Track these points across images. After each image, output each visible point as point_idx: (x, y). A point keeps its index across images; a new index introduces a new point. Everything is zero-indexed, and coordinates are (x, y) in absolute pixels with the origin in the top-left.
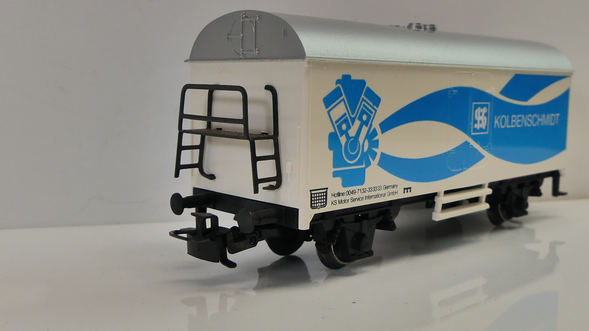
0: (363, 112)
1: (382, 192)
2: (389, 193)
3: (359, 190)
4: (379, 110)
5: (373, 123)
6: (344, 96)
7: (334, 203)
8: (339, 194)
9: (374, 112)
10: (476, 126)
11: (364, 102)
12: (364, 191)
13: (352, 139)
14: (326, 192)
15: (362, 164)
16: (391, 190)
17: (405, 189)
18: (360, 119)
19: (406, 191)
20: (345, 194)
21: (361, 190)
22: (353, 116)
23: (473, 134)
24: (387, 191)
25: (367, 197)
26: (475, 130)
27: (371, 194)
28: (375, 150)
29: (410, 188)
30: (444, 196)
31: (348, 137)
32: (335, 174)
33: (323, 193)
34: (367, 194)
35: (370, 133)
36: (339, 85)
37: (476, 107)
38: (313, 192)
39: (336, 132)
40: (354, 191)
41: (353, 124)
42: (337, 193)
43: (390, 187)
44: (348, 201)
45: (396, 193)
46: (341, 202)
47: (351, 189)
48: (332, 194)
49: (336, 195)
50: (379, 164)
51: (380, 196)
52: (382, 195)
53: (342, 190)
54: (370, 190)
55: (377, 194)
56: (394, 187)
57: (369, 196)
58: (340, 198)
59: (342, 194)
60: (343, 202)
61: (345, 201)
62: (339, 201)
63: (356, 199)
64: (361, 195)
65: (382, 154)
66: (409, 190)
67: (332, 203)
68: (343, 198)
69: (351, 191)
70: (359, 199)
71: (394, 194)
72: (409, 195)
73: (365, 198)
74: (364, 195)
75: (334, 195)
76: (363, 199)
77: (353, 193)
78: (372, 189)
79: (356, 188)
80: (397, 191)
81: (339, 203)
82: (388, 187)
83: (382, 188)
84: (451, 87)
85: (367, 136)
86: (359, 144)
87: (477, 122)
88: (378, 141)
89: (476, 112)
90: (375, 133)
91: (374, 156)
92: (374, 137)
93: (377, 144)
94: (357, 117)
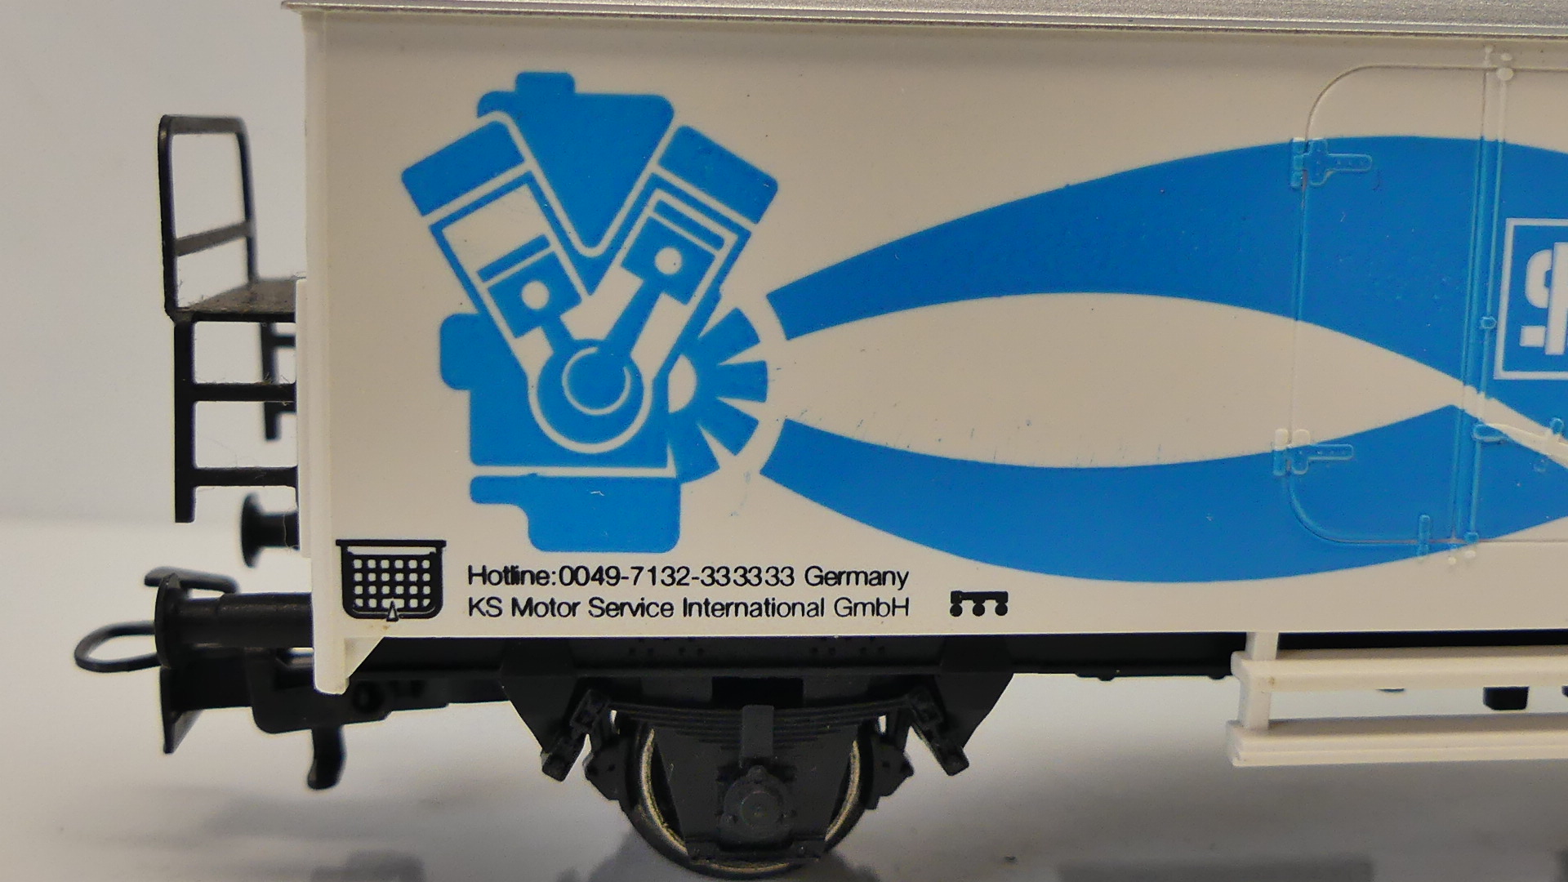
0: (656, 237)
1: (801, 592)
2: (845, 603)
3: (640, 569)
4: (761, 231)
5: (726, 288)
6: (530, 164)
7: (483, 606)
8: (513, 576)
9: (730, 238)
10: (1531, 336)
11: (659, 195)
12: (678, 576)
13: (592, 350)
14: (436, 560)
15: (661, 462)
16: (887, 593)
17: (957, 597)
18: (640, 262)
19: (968, 606)
20: (555, 578)
21: (653, 570)
22: (591, 253)
23: (1501, 374)
24: (830, 593)
25: (695, 608)
26: (1520, 357)
27: (717, 595)
28: (746, 406)
29: (1001, 598)
30: (1279, 657)
32: (483, 492)
33: (420, 559)
34: (696, 592)
35: (702, 334)
36: (499, 117)
37: (1531, 243)
38: (355, 550)
39: (485, 316)
40: (613, 573)
41: (592, 285)
42: (501, 570)
43: (853, 576)
44: (573, 608)
45: (895, 607)
46: (531, 607)
47: (593, 560)
48: (470, 568)
49: (495, 578)
50: (770, 470)
51: (784, 610)
52: (798, 608)
53: (531, 559)
54: (717, 576)
55: (767, 600)
56: (881, 579)
57: (707, 603)
58: (524, 592)
59: (536, 578)
60: (541, 610)
61: (552, 607)
62: (515, 602)
63: (623, 605)
64: (659, 594)
65: (792, 430)
66: (990, 605)
67: (473, 606)
68: (540, 594)
69: (591, 574)
70: (643, 608)
71: (883, 609)
72: (989, 624)
73: (688, 608)
74: (676, 595)
75: (485, 576)
76: (672, 609)
77: (601, 581)
78: (732, 575)
79: (624, 561)
80: (901, 602)
81: (517, 613)
82: (838, 578)
83: (799, 575)
84: (1316, 136)
85: (688, 343)
86: (637, 376)
87: (1540, 317)
88: (761, 368)
89: (1539, 263)
90: (740, 331)
91: (739, 431)
92: (736, 350)
93: (755, 381)
94: (621, 255)
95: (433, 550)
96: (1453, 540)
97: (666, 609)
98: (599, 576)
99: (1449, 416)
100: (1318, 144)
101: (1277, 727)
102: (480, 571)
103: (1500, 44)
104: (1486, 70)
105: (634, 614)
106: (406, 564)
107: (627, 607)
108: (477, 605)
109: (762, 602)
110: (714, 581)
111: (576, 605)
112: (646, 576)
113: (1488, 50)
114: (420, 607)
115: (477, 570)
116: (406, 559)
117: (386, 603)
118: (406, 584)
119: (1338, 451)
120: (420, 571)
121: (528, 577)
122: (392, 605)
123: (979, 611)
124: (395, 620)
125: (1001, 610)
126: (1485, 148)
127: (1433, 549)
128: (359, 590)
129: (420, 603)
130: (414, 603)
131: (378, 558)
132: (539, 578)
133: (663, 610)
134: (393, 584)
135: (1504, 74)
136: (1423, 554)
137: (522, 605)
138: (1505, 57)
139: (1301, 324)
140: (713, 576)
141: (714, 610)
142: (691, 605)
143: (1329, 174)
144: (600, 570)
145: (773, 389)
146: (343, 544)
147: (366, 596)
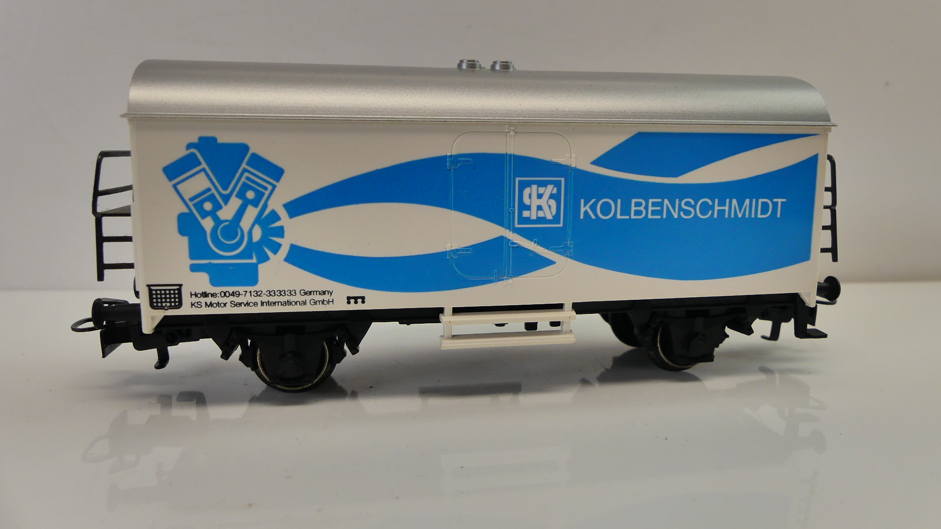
0: (247, 187)
1: (299, 298)
2: (313, 301)
3: (246, 292)
4: (281, 185)
5: (269, 203)
6: (204, 166)
7: (196, 304)
9: (270, 188)
10: (526, 214)
11: (247, 174)
12: (259, 294)
13: (227, 223)
14: (180, 290)
15: (251, 257)
16: (326, 297)
17: (349, 298)
18: (241, 195)
19: (352, 301)
20: (219, 295)
21: (250, 292)
22: (225, 193)
23: (517, 226)
24: (308, 298)
25: (265, 304)
27: (272, 299)
28: (278, 240)
29: (363, 298)
30: (453, 315)
31: (217, 221)
32: (194, 268)
33: (174, 290)
34: (265, 299)
35: (262, 218)
36: (193, 150)
38: (153, 288)
39: (191, 213)
40: (237, 293)
41: (226, 203)
42: (201, 293)
43: (315, 292)
44: (225, 305)
45: (329, 302)
46: (211, 305)
47: (231, 289)
48: (191, 293)
49: (199, 295)
50: (287, 260)
51: (293, 303)
52: (298, 303)
53: (210, 289)
54: (271, 293)
55: (288, 301)
56: (324, 293)
57: (268, 302)
58: (209, 300)
59: (212, 295)
60: (215, 305)
61: (218, 304)
62: (206, 303)
63: (241, 303)
64: (253, 299)
65: (293, 247)
66: (360, 301)
67: (192, 305)
68: (214, 300)
69: (231, 293)
70: (248, 304)
71: (325, 303)
72: (359, 307)
73: (262, 304)
74: (258, 300)
75: (196, 295)
76: (257, 304)
77: (234, 296)
78: (276, 293)
79: (241, 289)
80: (331, 300)
81: (207, 306)
82: (310, 293)
83: (298, 292)
84: (454, 153)
85: (258, 220)
86: (242, 231)
87: (528, 208)
88: (282, 228)
89: (527, 192)
90: (275, 217)
91: (276, 248)
92: (274, 222)
93: (280, 232)
94: (235, 193)
95: (178, 287)
96: (505, 277)
97: (255, 304)
98: (233, 294)
99: (501, 239)
100: (455, 156)
101: (454, 337)
102: (194, 293)
103: (510, 124)
104: (507, 132)
105: (245, 306)
106: (170, 292)
107: (243, 304)
108: (194, 305)
109: (286, 301)
110: (271, 295)
111: (226, 303)
112: (248, 294)
113: (507, 126)
114: (175, 305)
115: (193, 293)
116: (170, 290)
117: (164, 304)
118: (170, 298)
119: (467, 250)
120: (174, 294)
121: (210, 295)
122: (166, 305)
123: (356, 302)
124: (167, 310)
125: (363, 302)
126: (508, 156)
127: (499, 280)
128: (155, 300)
129: (175, 304)
130: (173, 304)
131: (161, 290)
132: (213, 295)
133: (254, 304)
134: (166, 298)
135: (512, 133)
136: (496, 282)
137: (208, 303)
138: (512, 128)
139: (452, 211)
140: (270, 293)
141: (271, 304)
142: (264, 302)
143: (459, 165)
144: (233, 292)
145: (286, 234)
146: (149, 286)
147: (157, 302)
